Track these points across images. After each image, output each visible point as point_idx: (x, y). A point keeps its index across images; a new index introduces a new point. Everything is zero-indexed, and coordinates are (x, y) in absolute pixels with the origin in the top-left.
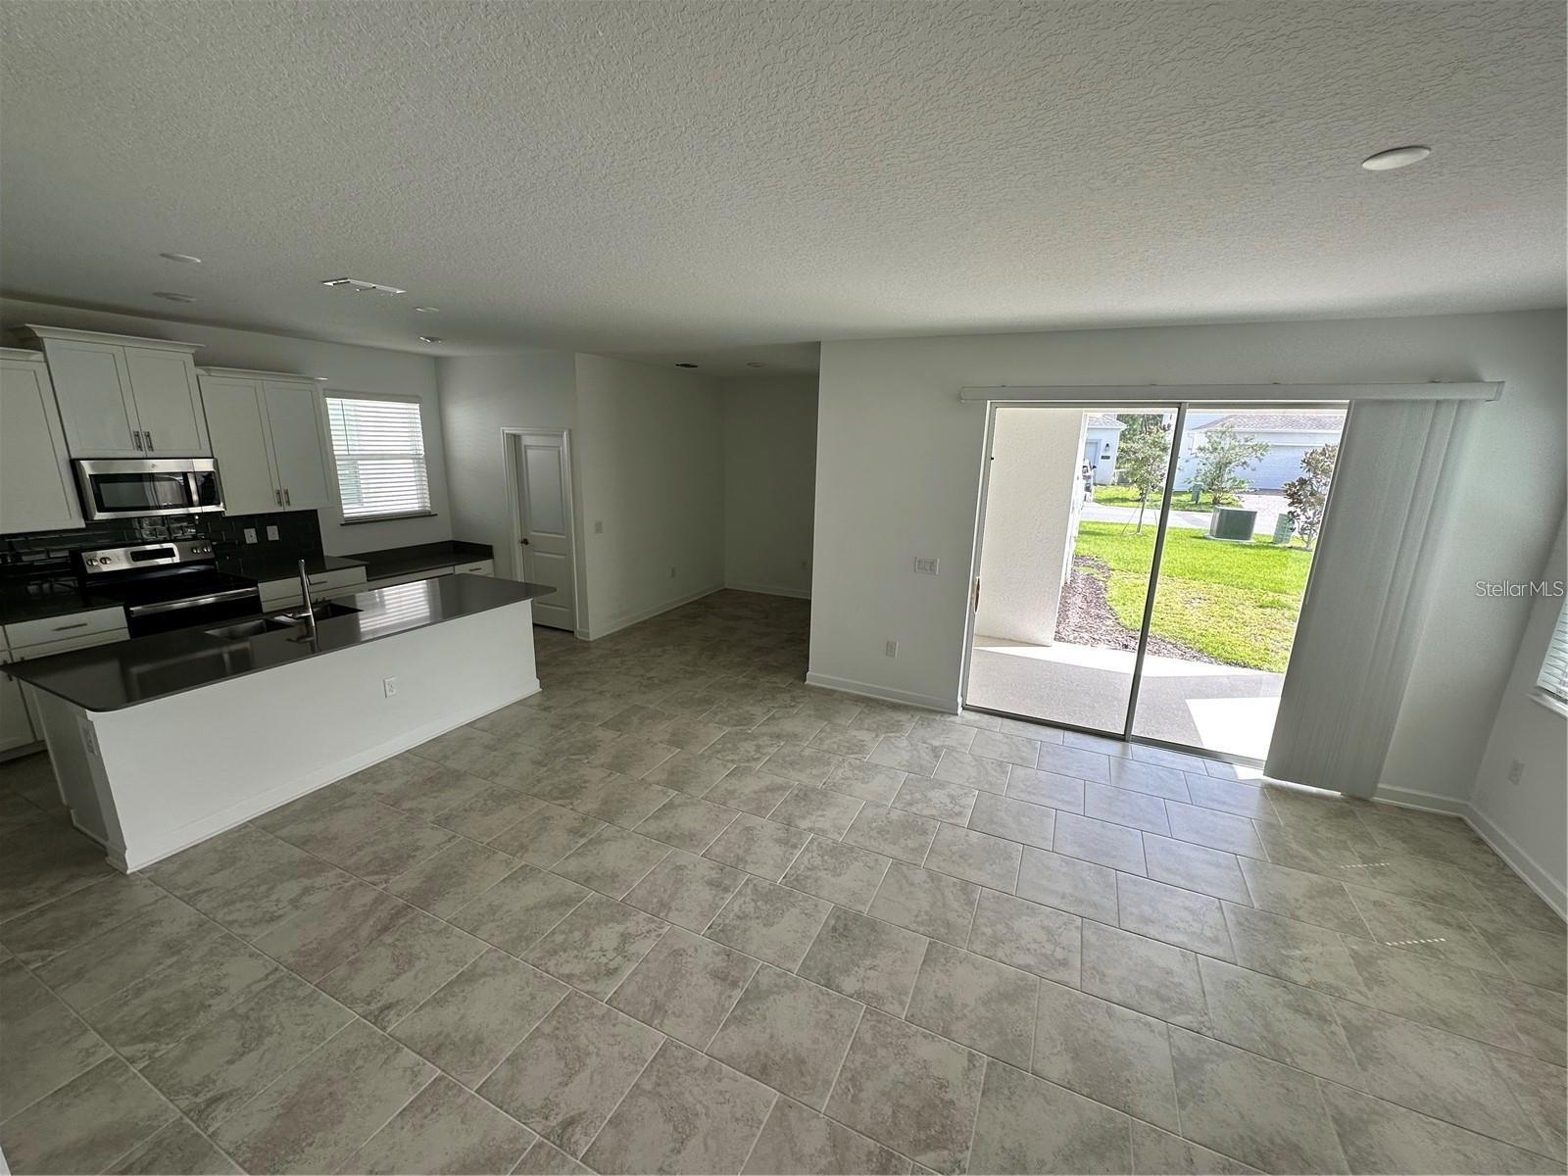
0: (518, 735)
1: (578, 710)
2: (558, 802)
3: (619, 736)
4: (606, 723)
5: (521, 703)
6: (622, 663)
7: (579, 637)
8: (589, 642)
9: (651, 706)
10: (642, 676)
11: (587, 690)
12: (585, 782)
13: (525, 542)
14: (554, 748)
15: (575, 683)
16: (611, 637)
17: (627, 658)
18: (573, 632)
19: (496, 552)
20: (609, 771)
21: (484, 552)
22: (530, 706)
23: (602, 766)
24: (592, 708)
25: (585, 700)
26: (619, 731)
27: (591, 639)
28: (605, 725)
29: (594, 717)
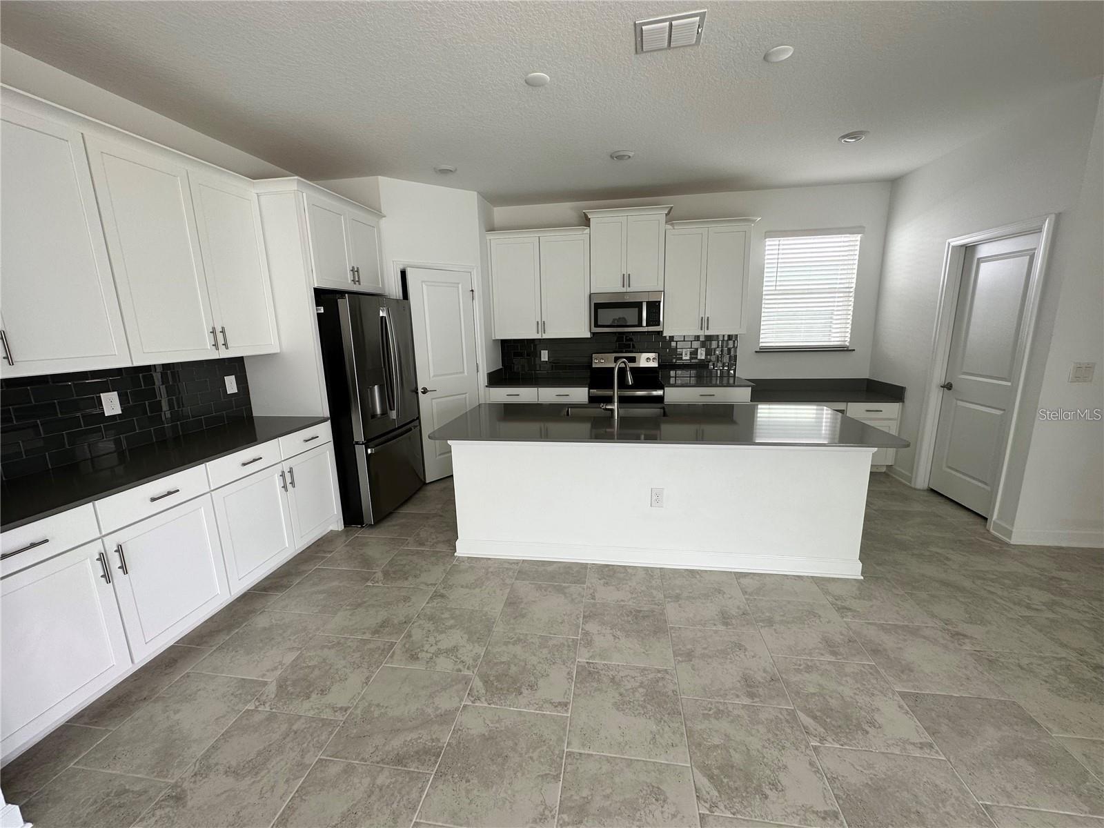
0: (770, 622)
1: (889, 641)
2: (704, 782)
3: (922, 746)
4: (916, 698)
5: (821, 582)
6: (1051, 605)
7: (992, 531)
8: (1008, 545)
9: (1057, 734)
10: (1082, 652)
11: (933, 616)
12: (774, 785)
13: (948, 387)
14: (794, 678)
15: (923, 595)
16: (1060, 555)
17: (1066, 601)
18: (986, 519)
19: (908, 395)
20: (837, 807)
21: (893, 393)
22: (826, 593)
23: (832, 780)
24: (914, 652)
25: (915, 632)
26: (933, 734)
27: (1015, 540)
28: (914, 702)
29: (907, 670)
